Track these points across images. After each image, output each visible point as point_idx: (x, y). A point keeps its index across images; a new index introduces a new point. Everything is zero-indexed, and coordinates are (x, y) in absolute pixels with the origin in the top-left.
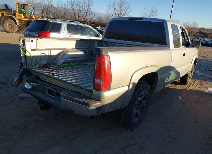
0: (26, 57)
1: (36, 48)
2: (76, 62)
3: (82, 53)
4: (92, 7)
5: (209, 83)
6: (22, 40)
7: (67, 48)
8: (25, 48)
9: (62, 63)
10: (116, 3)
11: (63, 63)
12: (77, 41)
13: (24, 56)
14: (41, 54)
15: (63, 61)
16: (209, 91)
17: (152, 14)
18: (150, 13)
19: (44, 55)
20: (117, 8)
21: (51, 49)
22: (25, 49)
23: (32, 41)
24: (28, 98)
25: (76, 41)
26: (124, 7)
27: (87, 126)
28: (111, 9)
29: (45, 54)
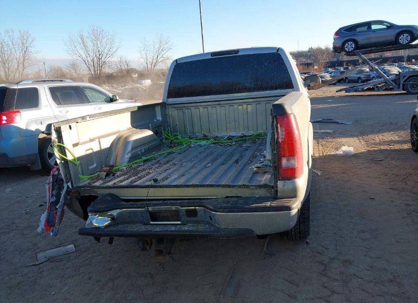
0: (66, 162)
1: (78, 142)
2: (148, 152)
3: (148, 133)
4: (32, 50)
5: (330, 140)
6: (55, 129)
7: (121, 130)
8: (63, 143)
9: (128, 159)
10: (85, 35)
11: (131, 159)
12: (132, 113)
13: (63, 162)
14: (87, 150)
15: (129, 155)
16: (344, 152)
17: (161, 48)
18: (157, 46)
19: (90, 151)
20: (90, 45)
21: (99, 138)
22: (64, 147)
23: (70, 127)
24: (64, 254)
25: (130, 113)
26: (105, 40)
27: (235, 263)
28: (78, 47)
29: (92, 149)
